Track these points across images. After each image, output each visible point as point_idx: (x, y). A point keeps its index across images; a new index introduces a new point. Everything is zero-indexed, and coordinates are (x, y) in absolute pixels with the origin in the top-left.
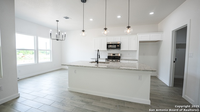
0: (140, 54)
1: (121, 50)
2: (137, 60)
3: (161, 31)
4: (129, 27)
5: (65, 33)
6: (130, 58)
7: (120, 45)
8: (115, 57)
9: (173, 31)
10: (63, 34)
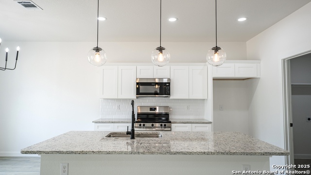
0: (215, 108)
1: (171, 97)
2: (210, 123)
3: (255, 58)
4: (216, 49)
5: (18, 49)
6: (191, 117)
7: (169, 85)
8: (155, 115)
9: (284, 60)
10: (7, 50)
